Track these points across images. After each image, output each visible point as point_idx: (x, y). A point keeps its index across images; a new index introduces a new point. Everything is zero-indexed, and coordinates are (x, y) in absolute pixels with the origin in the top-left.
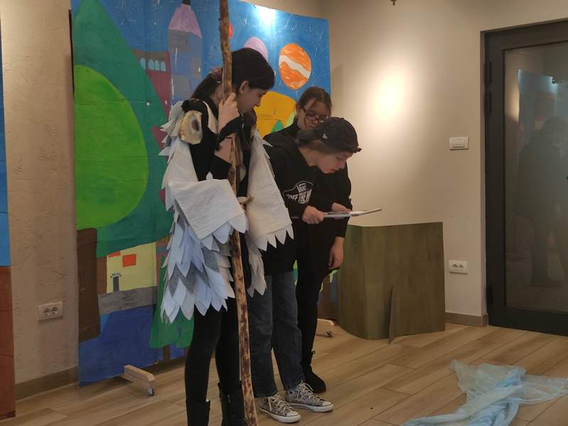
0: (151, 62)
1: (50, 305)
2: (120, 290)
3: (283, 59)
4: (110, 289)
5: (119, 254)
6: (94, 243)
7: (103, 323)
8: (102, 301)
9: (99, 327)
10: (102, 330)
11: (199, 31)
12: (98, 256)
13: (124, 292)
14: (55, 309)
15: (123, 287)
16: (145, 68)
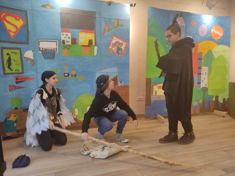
2: (157, 95)
3: (212, 30)
4: (154, 94)
5: (157, 85)
6: (150, 82)
7: (152, 103)
8: (152, 97)
10: (151, 104)
11: (184, 24)
12: (151, 85)
14: (141, 98)
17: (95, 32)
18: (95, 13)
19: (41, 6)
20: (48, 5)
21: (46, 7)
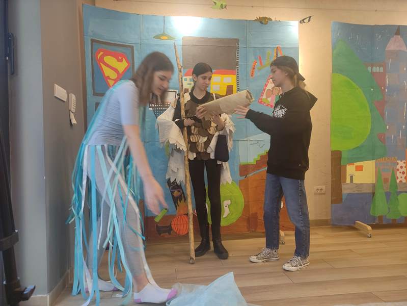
0: (374, 68)
1: (320, 187)
2: (354, 182)
4: (348, 181)
5: (354, 165)
6: (340, 158)
7: (344, 197)
8: (343, 186)
9: (342, 199)
11: (405, 48)
12: (342, 164)
13: (356, 184)
14: (321, 189)
15: (355, 181)
16: (370, 71)
17: (238, 72)
18: (237, 41)
19: (154, 37)
20: (164, 34)
21: (161, 38)
